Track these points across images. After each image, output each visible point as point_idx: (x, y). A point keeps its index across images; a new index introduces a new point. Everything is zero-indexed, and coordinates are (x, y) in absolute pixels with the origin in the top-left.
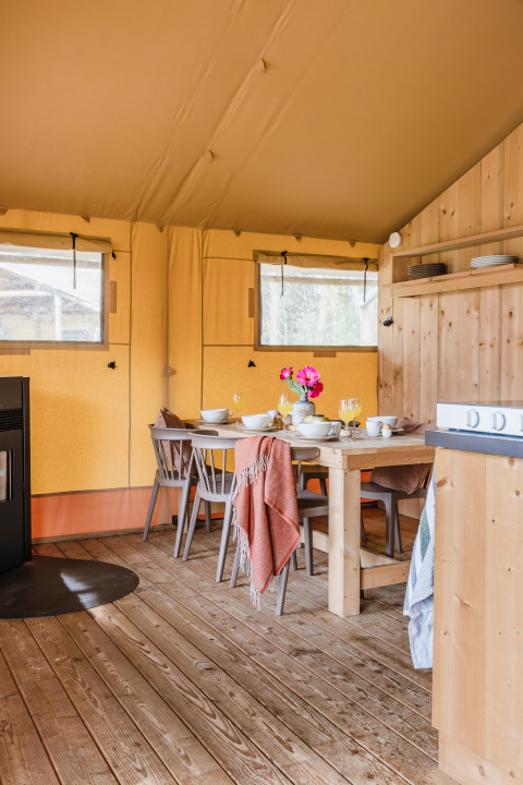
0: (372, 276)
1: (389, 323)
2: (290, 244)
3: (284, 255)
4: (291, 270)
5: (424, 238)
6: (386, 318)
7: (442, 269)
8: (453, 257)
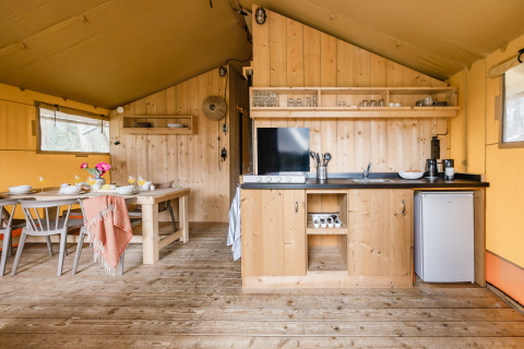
0: (106, 123)
1: (117, 143)
2: (60, 102)
3: (57, 107)
4: (60, 115)
5: (138, 111)
6: (114, 141)
7: (149, 125)
8: (155, 122)
